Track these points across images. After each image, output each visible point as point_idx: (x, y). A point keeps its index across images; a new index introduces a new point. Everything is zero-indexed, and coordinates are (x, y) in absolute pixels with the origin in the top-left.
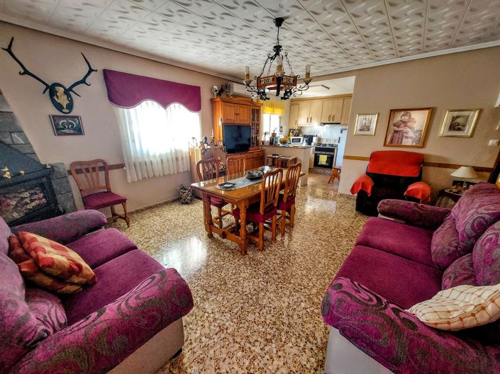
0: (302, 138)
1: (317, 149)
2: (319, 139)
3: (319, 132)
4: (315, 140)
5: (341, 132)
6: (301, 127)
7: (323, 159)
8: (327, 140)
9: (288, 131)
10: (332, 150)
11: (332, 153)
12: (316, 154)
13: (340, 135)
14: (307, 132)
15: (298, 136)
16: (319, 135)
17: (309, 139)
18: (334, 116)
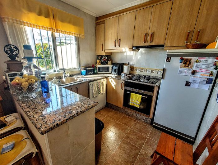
0: (110, 66)
1: (127, 84)
2: (132, 68)
3: (131, 59)
4: (126, 69)
5: (168, 60)
6: (111, 53)
7: (136, 99)
8: (142, 70)
9: (95, 57)
10: (151, 89)
11: (149, 93)
12: (125, 91)
13: (165, 65)
14: (118, 59)
15: (107, 64)
16: (131, 63)
17: (120, 68)
18: (153, 35)
